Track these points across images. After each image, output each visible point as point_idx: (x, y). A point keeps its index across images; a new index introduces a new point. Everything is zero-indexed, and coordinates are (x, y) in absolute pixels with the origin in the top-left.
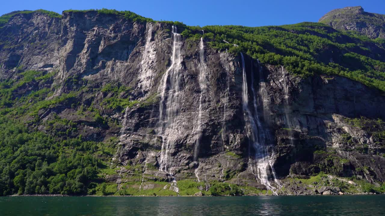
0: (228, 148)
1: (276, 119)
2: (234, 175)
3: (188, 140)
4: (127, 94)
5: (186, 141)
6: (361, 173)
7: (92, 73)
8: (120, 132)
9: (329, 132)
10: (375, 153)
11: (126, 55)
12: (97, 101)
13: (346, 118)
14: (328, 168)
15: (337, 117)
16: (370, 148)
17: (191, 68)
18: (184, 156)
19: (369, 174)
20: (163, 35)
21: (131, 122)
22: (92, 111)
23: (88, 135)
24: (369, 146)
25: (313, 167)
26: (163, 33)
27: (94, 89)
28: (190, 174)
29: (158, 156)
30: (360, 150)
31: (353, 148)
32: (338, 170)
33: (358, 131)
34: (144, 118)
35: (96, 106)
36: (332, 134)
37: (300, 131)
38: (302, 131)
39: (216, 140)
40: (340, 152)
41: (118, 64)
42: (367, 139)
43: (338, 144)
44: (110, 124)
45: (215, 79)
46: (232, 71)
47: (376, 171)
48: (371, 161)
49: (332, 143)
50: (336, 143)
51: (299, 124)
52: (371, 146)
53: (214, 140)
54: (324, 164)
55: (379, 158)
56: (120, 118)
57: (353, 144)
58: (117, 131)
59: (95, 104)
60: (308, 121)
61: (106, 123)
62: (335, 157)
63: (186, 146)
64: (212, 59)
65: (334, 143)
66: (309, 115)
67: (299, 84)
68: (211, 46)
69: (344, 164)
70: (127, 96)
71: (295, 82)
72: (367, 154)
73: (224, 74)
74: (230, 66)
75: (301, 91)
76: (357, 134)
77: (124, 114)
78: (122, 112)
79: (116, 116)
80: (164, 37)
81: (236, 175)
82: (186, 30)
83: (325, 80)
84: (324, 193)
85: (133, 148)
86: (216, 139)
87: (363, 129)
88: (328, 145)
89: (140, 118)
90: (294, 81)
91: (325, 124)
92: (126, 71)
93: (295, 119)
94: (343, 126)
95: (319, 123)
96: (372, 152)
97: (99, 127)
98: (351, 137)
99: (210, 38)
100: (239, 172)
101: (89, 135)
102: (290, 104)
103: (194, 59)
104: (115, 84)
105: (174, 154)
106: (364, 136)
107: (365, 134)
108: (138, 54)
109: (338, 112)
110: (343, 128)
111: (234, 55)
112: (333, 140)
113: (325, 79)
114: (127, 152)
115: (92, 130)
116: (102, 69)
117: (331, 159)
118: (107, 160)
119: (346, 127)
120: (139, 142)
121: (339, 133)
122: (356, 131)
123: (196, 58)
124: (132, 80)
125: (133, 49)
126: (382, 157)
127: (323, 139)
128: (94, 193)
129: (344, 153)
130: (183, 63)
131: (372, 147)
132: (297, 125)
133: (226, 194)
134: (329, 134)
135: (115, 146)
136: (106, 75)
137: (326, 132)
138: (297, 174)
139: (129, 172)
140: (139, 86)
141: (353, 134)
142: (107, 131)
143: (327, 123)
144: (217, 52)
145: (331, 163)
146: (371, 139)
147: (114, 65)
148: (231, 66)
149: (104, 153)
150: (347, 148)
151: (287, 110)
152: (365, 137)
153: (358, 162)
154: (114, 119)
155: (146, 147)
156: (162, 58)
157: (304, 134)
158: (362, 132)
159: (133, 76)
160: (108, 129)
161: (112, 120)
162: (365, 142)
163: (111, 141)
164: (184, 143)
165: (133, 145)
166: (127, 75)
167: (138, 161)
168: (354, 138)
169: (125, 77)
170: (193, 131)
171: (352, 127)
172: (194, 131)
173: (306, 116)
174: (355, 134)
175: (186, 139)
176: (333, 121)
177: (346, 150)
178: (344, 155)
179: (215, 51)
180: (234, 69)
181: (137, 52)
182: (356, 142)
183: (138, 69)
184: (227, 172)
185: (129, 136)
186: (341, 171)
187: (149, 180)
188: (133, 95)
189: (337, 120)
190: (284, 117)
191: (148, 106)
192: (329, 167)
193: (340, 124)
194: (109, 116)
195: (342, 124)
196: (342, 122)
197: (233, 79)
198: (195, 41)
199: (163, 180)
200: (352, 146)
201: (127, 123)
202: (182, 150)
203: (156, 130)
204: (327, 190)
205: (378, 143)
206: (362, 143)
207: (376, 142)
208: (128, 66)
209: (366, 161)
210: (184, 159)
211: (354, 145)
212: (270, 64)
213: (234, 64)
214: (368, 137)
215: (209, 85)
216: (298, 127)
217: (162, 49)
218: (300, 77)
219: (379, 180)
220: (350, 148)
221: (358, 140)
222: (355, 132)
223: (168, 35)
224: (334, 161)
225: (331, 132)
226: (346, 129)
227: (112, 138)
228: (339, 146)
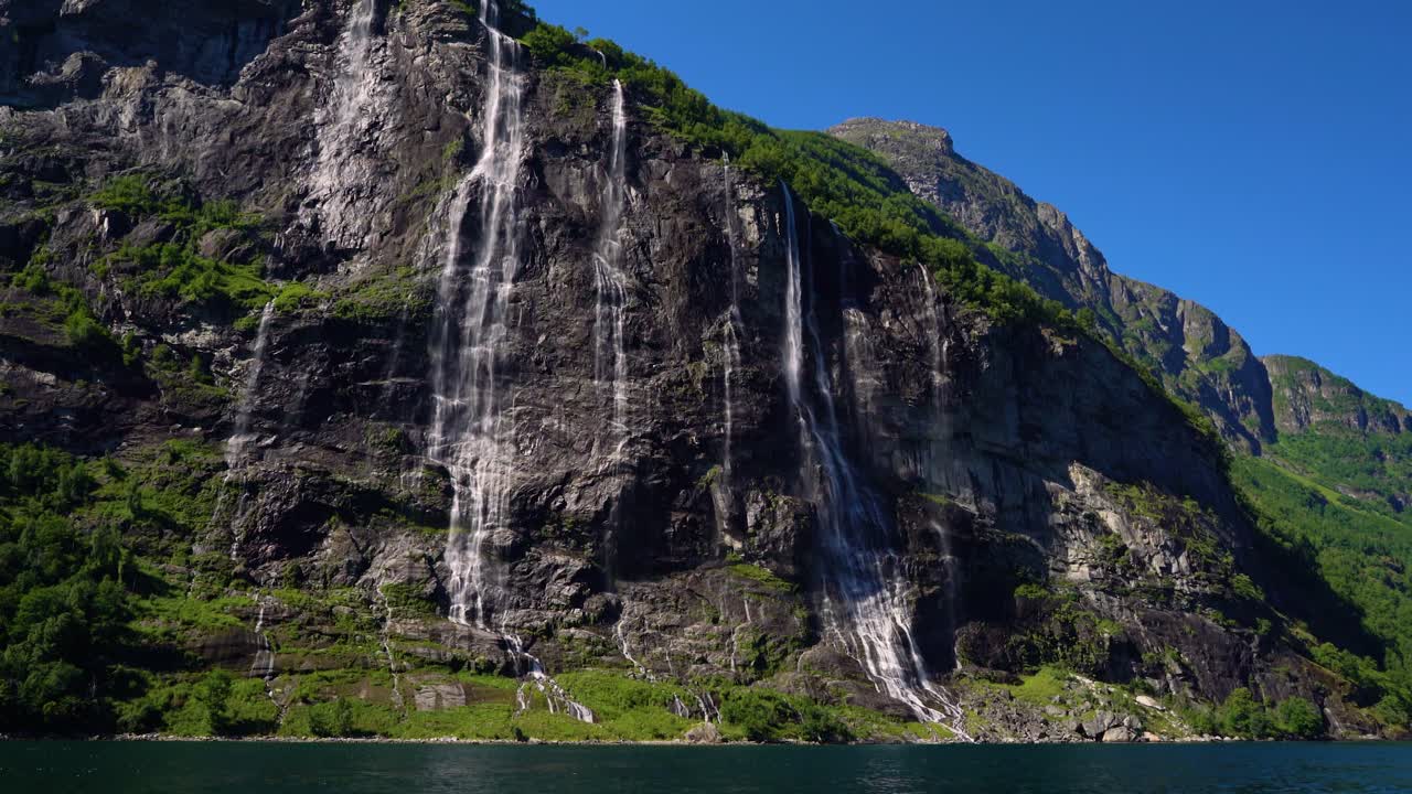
0: (738, 545)
1: (897, 453)
2: (782, 658)
3: (571, 497)
4: (247, 245)
5: (560, 499)
6: (1158, 670)
7: (16, 101)
8: (225, 418)
9: (1059, 524)
10: (1192, 609)
11: (225, 62)
12: (73, 248)
13: (1108, 484)
14: (1062, 649)
15: (1087, 474)
16: (1181, 591)
17: (568, 194)
18: (557, 567)
19: (1179, 675)
20: (440, 21)
21: (287, 382)
22: (42, 291)
23: (24, 409)
24: (1178, 582)
25: (1022, 642)
26: (441, 12)
27: (38, 186)
28: (600, 647)
29: (435, 555)
30: (1153, 594)
31: (1133, 584)
32: (1092, 656)
33: (1147, 529)
34: (355, 369)
35: (63, 270)
36: (1068, 532)
37: (972, 508)
38: (979, 509)
39: (689, 510)
40: (1092, 596)
41: (179, 93)
42: (1172, 559)
43: (1085, 569)
44: (155, 370)
45: (679, 261)
46: (751, 243)
47: (1198, 666)
48: (1184, 634)
49: (1067, 564)
50: (1081, 564)
51: (969, 483)
52: (1182, 585)
53: (683, 509)
54: (1052, 634)
55: (1204, 624)
56: (227, 352)
57: (1131, 571)
58: (205, 412)
59: (60, 262)
60: (996, 476)
61: (138, 364)
62: (1082, 614)
63: (559, 521)
64: (663, 178)
65: (1074, 563)
66: (1003, 458)
67: (983, 339)
68: (658, 124)
69: (1111, 639)
70: (250, 252)
71: (968, 331)
72: (1171, 609)
73: (717, 250)
74: (741, 221)
75: (986, 365)
76: (1146, 541)
77: (250, 333)
78: (241, 324)
79: (203, 337)
80: (443, 31)
81: (789, 658)
82: (538, 32)
83: (1052, 343)
84: (1107, 738)
85: (303, 504)
86: (688, 504)
87: (1163, 524)
88: (1054, 569)
89: (337, 369)
90: (965, 326)
91: (1049, 497)
92: (225, 136)
93: (957, 464)
94: (1101, 509)
95: (1031, 489)
96: (1184, 602)
97: (89, 379)
98: (1125, 548)
99: (653, 89)
100: (799, 647)
101: (29, 412)
102: (951, 409)
103: (584, 157)
104: (168, 185)
105: (512, 554)
106: (1165, 547)
107: (1169, 543)
108: (290, 72)
109: (1085, 459)
110: (1102, 514)
111: (761, 182)
112: (1071, 552)
113: (1054, 339)
114: (270, 522)
115: (49, 390)
116: (81, 95)
117: (1070, 618)
118: (165, 553)
119: (1110, 514)
120: (334, 482)
121: (1091, 531)
122: (1142, 529)
123: (593, 157)
124: (260, 184)
125: (266, 43)
126: (1209, 622)
127: (1041, 548)
129: (1104, 600)
130: (532, 165)
131: (1186, 588)
132: (966, 486)
133: (790, 736)
134: (1060, 531)
135: (195, 489)
136: (105, 131)
137: (1050, 523)
138: (980, 664)
139: (310, 622)
140: (307, 222)
141: (1133, 538)
142: (144, 408)
143: (1057, 492)
144: (687, 154)
145: (1070, 637)
146: (1182, 559)
147: (153, 90)
148: (746, 224)
149: (140, 513)
150: (1115, 583)
151: (940, 428)
152: (1168, 553)
153: (1147, 635)
154: (186, 353)
155: (369, 509)
156: (430, 120)
157: (987, 520)
158: (1159, 536)
159: (263, 167)
160: (147, 398)
161: (168, 356)
162: (1166, 569)
163: (175, 457)
164: (553, 506)
165: (302, 489)
166: (230, 156)
167: (336, 570)
168: (1134, 553)
169: (220, 161)
170: (592, 461)
171: (1129, 517)
172: (599, 462)
173: (995, 459)
174: (1138, 540)
175: (560, 492)
176: (1072, 487)
177: (1110, 592)
178: (1106, 607)
179: (679, 149)
180: (756, 236)
181: (285, 64)
182: (1142, 566)
183: (293, 144)
184: (756, 645)
185: (275, 445)
186: (1100, 661)
187: (422, 663)
188: (277, 254)
189: (1085, 486)
190: (925, 453)
191: (376, 320)
192: (1065, 646)
193: (1092, 501)
194: (155, 331)
195: (1099, 501)
196: (1102, 496)
197: (753, 274)
198: (586, 88)
199: (489, 668)
200: (1128, 580)
201: (263, 381)
202: (546, 538)
203: (414, 434)
204: (1115, 726)
205: (1203, 575)
206: (1159, 571)
207: (1196, 571)
208: (232, 115)
209: (1169, 632)
210: (560, 577)
211: (1134, 576)
212: (878, 248)
213: (757, 217)
214: (1176, 554)
215: (650, 281)
216: (968, 492)
217: (430, 82)
218: (989, 317)
219: (1207, 697)
220: (1123, 585)
221: (1146, 559)
222: (1139, 533)
223: (464, 27)
224: (1080, 626)
225: (1064, 526)
226: (1111, 519)
227: (175, 444)
228: (1090, 575)
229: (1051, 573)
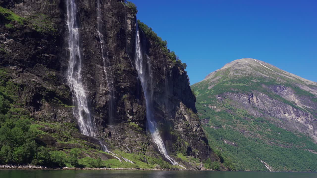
0: (131, 117)
3: (97, 99)
5: (95, 100)
6: (194, 154)
9: (178, 117)
10: (199, 140)
13: (187, 109)
14: (179, 148)
16: (198, 136)
30: (193, 136)
32: (184, 150)
33: (194, 121)
36: (179, 119)
37: (164, 111)
39: (121, 106)
40: (183, 135)
45: (114, 32)
46: (129, 31)
47: (200, 154)
48: (198, 146)
49: (178, 127)
50: (181, 127)
52: (199, 134)
53: (119, 106)
54: (177, 144)
57: (190, 130)
60: (168, 104)
62: (182, 140)
67: (171, 69)
71: (169, 66)
72: (196, 140)
74: (127, 23)
75: (171, 75)
76: (193, 123)
81: (147, 148)
83: (180, 71)
85: (36, 93)
86: (121, 104)
87: (197, 120)
88: (176, 128)
91: (177, 110)
94: (185, 115)
95: (174, 108)
96: (198, 138)
98: (189, 125)
100: (148, 145)
106: (196, 125)
112: (179, 124)
114: (30, 99)
117: (180, 140)
119: (187, 116)
120: (43, 87)
121: (183, 120)
126: (202, 143)
127: (174, 123)
129: (185, 136)
137: (176, 116)
141: (191, 122)
148: (128, 25)
150: (187, 133)
153: (192, 145)
157: (166, 115)
158: (196, 123)
164: (94, 102)
165: (35, 89)
168: (191, 126)
170: (101, 90)
171: (190, 117)
172: (103, 90)
173: (168, 99)
175: (95, 98)
176: (180, 108)
178: (185, 138)
180: (130, 29)
182: (192, 129)
184: (142, 145)
189: (183, 109)
193: (184, 112)
196: (186, 111)
197: (129, 40)
200: (189, 132)
204: (203, 167)
205: (202, 132)
206: (195, 131)
209: (196, 145)
210: (99, 123)
212: (150, 38)
213: (131, 23)
214: (198, 127)
216: (163, 107)
218: (173, 63)
222: (192, 121)
224: (181, 143)
228: (183, 130)
229: (175, 129)
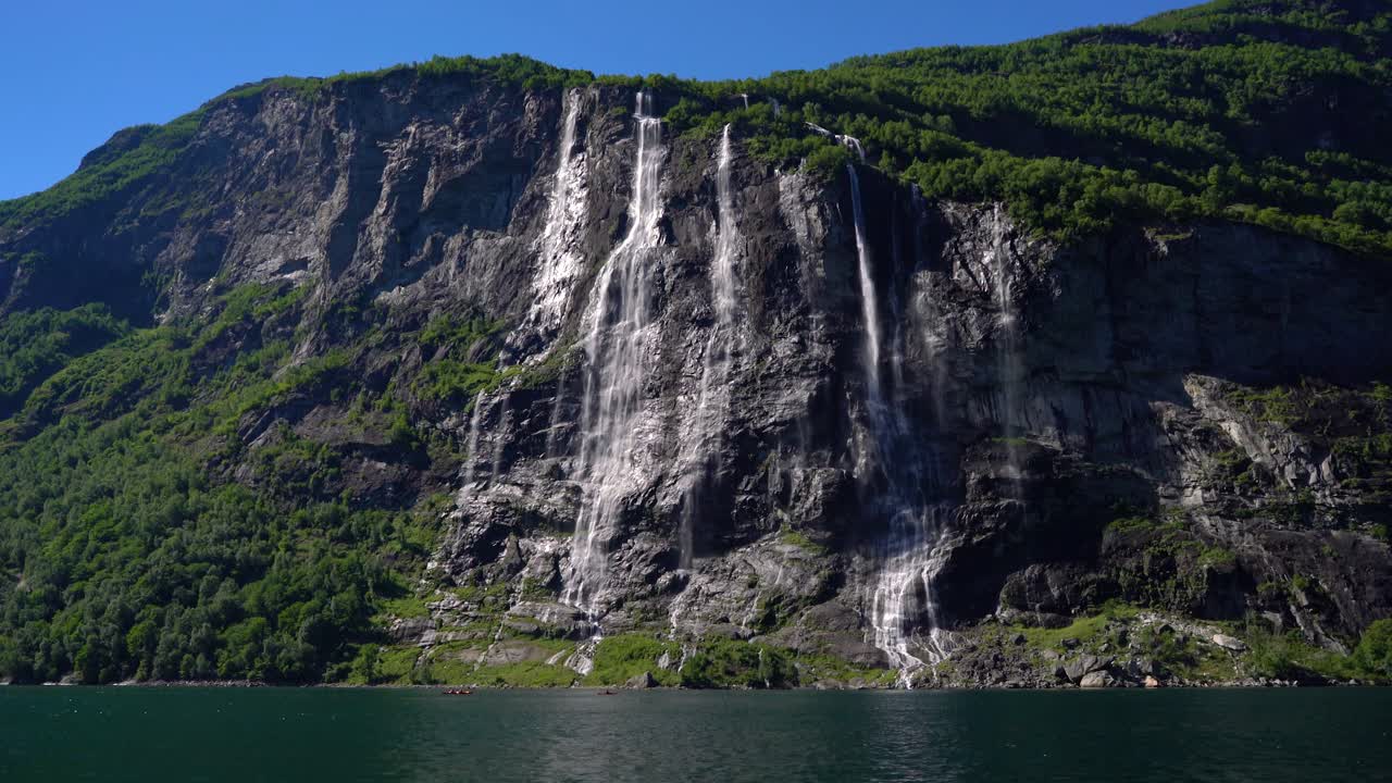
0: (785, 517)
1: (972, 404)
2: (790, 615)
3: (660, 495)
4: (490, 347)
5: (653, 498)
6: (1280, 601)
7: (403, 281)
8: (460, 475)
9: (1167, 446)
10: (1341, 523)
11: (505, 209)
12: (405, 375)
13: (1235, 390)
14: (1153, 585)
15: (1202, 384)
16: (1323, 505)
17: (689, 240)
18: (642, 552)
19: (1307, 607)
20: (609, 127)
21: (491, 442)
22: (388, 409)
23: (369, 488)
24: (1319, 495)
25: (1093, 582)
26: (608, 121)
27: (402, 336)
28: (651, 614)
29: (562, 553)
30: (1282, 511)
31: (1257, 503)
32: (1189, 591)
33: (1275, 437)
34: (530, 424)
35: (399, 392)
36: (1179, 453)
37: (1056, 445)
38: (1063, 445)
39: (749, 493)
40: (1206, 522)
41: (480, 243)
42: (1310, 467)
43: (1198, 492)
44: (433, 450)
45: (757, 274)
46: (817, 240)
47: (1340, 597)
48: (1321, 556)
49: (1181, 489)
50: (1194, 487)
51: (1053, 419)
52: (1325, 496)
53: (744, 492)
54: (1140, 568)
55: (1356, 543)
56: (461, 429)
57: (1255, 488)
58: (451, 472)
59: (399, 387)
60: (1088, 407)
61: (423, 447)
62: (1184, 544)
63: (652, 515)
64: (754, 202)
65: (1187, 487)
66: (1094, 384)
67: (1050, 266)
68: (752, 153)
69: (1210, 570)
70: (492, 351)
71: (1035, 262)
72: (1310, 526)
73: (789, 254)
74: (808, 220)
75: (1057, 292)
76: (1273, 450)
77: (471, 415)
78: (467, 409)
79: (449, 423)
80: (611, 135)
81: (796, 615)
82: (683, 104)
83: (1157, 243)
84: (1084, 682)
85: (493, 525)
86: (748, 489)
87: (1295, 428)
88: (1165, 497)
89: (520, 426)
90: (1031, 257)
91: (1154, 417)
92: (500, 265)
93: (1039, 402)
94: (1224, 420)
95: (1131, 412)
96: (1329, 518)
97: (401, 462)
98: (1248, 461)
99: (754, 121)
100: (812, 604)
101: (372, 489)
102: (1022, 348)
103: (698, 204)
104: (462, 316)
105: (612, 546)
106: (1297, 454)
107: (1302, 449)
108: (537, 202)
109: (1204, 366)
110: (1224, 426)
111: (820, 180)
112: (1185, 475)
113: (1158, 237)
114: (472, 543)
115: (383, 472)
116: (433, 264)
117: (1169, 549)
118: (412, 570)
119: (1233, 424)
120: (511, 509)
121: (1204, 448)
122: (1268, 437)
123: (702, 203)
124: (515, 295)
125: (526, 185)
126: (1367, 539)
127: (1146, 476)
128: (343, 675)
129: (1220, 525)
130: (664, 224)
131: (1329, 500)
132: (1047, 423)
133: (736, 682)
134: (1168, 454)
135: (439, 525)
136: (443, 286)
137: (1156, 447)
138: (1022, 607)
139: (465, 609)
140: (533, 317)
142: (426, 474)
143: (1161, 411)
144: (770, 172)
145: (1166, 566)
146: (1324, 466)
147: (466, 247)
148: (813, 222)
149: (405, 546)
150: (1232, 504)
151: (1011, 369)
152: (1303, 462)
153: (1271, 561)
154: (446, 432)
155: (532, 522)
156: (603, 212)
157: (1074, 455)
158: (1291, 441)
159: (519, 281)
160: (427, 469)
161: (439, 437)
162: (1302, 480)
163: (432, 505)
164: (647, 505)
165: (493, 516)
166: (502, 277)
167: (502, 571)
168: (1259, 465)
169: (497, 286)
170: (677, 464)
171: (1253, 426)
172: (682, 463)
173: (1083, 388)
174: (1265, 450)
175: (653, 493)
176: (1186, 401)
177: (1228, 514)
178: (1222, 532)
179: (764, 172)
180: (821, 231)
181: (534, 197)
182: (1269, 479)
183: (534, 257)
184: (769, 605)
185: (485, 488)
186: (1198, 596)
187: (516, 633)
188: (508, 348)
189: (1200, 397)
190: (1000, 397)
191: (544, 384)
192: (1156, 582)
193: (1211, 413)
194: (433, 422)
195: (1217, 413)
196: (1219, 406)
197: (820, 266)
198: (703, 142)
199: (560, 634)
200: (1251, 499)
201: (480, 444)
202: (641, 531)
203: (565, 465)
204: (1095, 670)
205: (1354, 480)
206: (1291, 484)
207: (1344, 476)
208: (506, 247)
209: (1302, 556)
210: (643, 560)
211: (1259, 493)
212: (953, 200)
213: (821, 213)
214: (1316, 459)
215: (743, 297)
216: (1050, 430)
217: (604, 180)
218: (1055, 241)
219: (1348, 632)
220: (1244, 506)
221: (1277, 472)
222: (1265, 442)
223: (621, 127)
224: (1180, 557)
225: (1174, 447)
226: (1234, 431)
227: (435, 497)
228: (1203, 497)
229: (1162, 501)
